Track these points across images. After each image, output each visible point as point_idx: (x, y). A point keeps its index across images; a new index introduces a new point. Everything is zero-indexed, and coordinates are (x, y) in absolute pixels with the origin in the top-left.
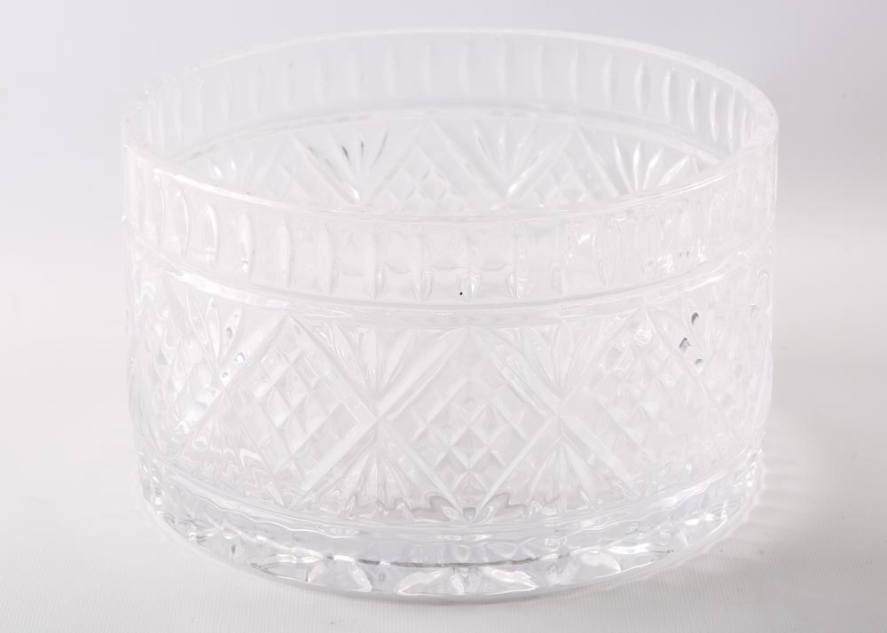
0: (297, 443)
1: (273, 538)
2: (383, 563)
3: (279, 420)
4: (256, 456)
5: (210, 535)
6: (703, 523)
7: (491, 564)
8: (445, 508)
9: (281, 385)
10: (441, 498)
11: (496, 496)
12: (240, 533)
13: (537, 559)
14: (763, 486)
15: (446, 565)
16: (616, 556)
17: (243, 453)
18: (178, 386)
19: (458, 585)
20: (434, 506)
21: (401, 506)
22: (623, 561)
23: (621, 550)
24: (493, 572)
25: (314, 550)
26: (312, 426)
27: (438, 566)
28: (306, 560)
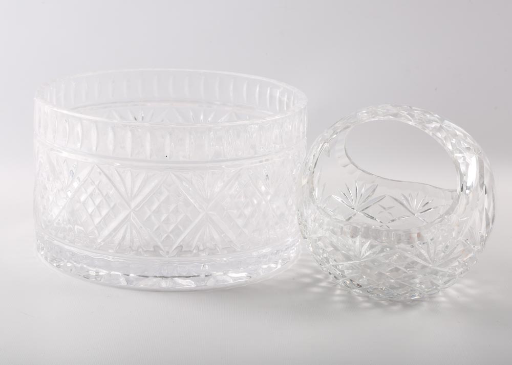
1: (88, 266)
2: (131, 275)
4: (82, 228)
5: (62, 264)
6: (269, 267)
7: (179, 277)
8: (160, 252)
9: (91, 195)
10: (158, 247)
11: (178, 247)
12: (75, 264)
13: (198, 276)
14: (300, 257)
15: (159, 277)
16: (231, 277)
17: (76, 227)
18: (51, 199)
19: (164, 284)
20: (156, 251)
21: (140, 250)
22: (235, 279)
24: (179, 280)
25: (105, 270)
27: (156, 277)
28: (101, 274)
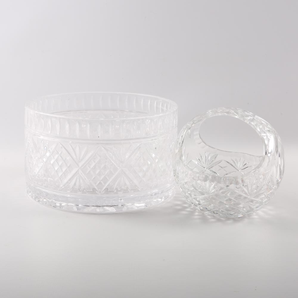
0: (60, 174)
1: (56, 200)
2: (80, 205)
3: (56, 169)
4: (52, 179)
5: (41, 200)
6: (157, 201)
7: (107, 206)
8: (96, 192)
9: (57, 160)
10: (95, 189)
12: (48, 199)
13: (117, 205)
14: (174, 195)
15: (95, 206)
16: (136, 206)
17: (49, 179)
18: (34, 163)
19: (98, 210)
20: (94, 191)
21: (85, 191)
22: (138, 207)
23: (138, 205)
24: (107, 208)
25: (65, 203)
26: (64, 170)
27: (94, 206)
28: (62, 205)
